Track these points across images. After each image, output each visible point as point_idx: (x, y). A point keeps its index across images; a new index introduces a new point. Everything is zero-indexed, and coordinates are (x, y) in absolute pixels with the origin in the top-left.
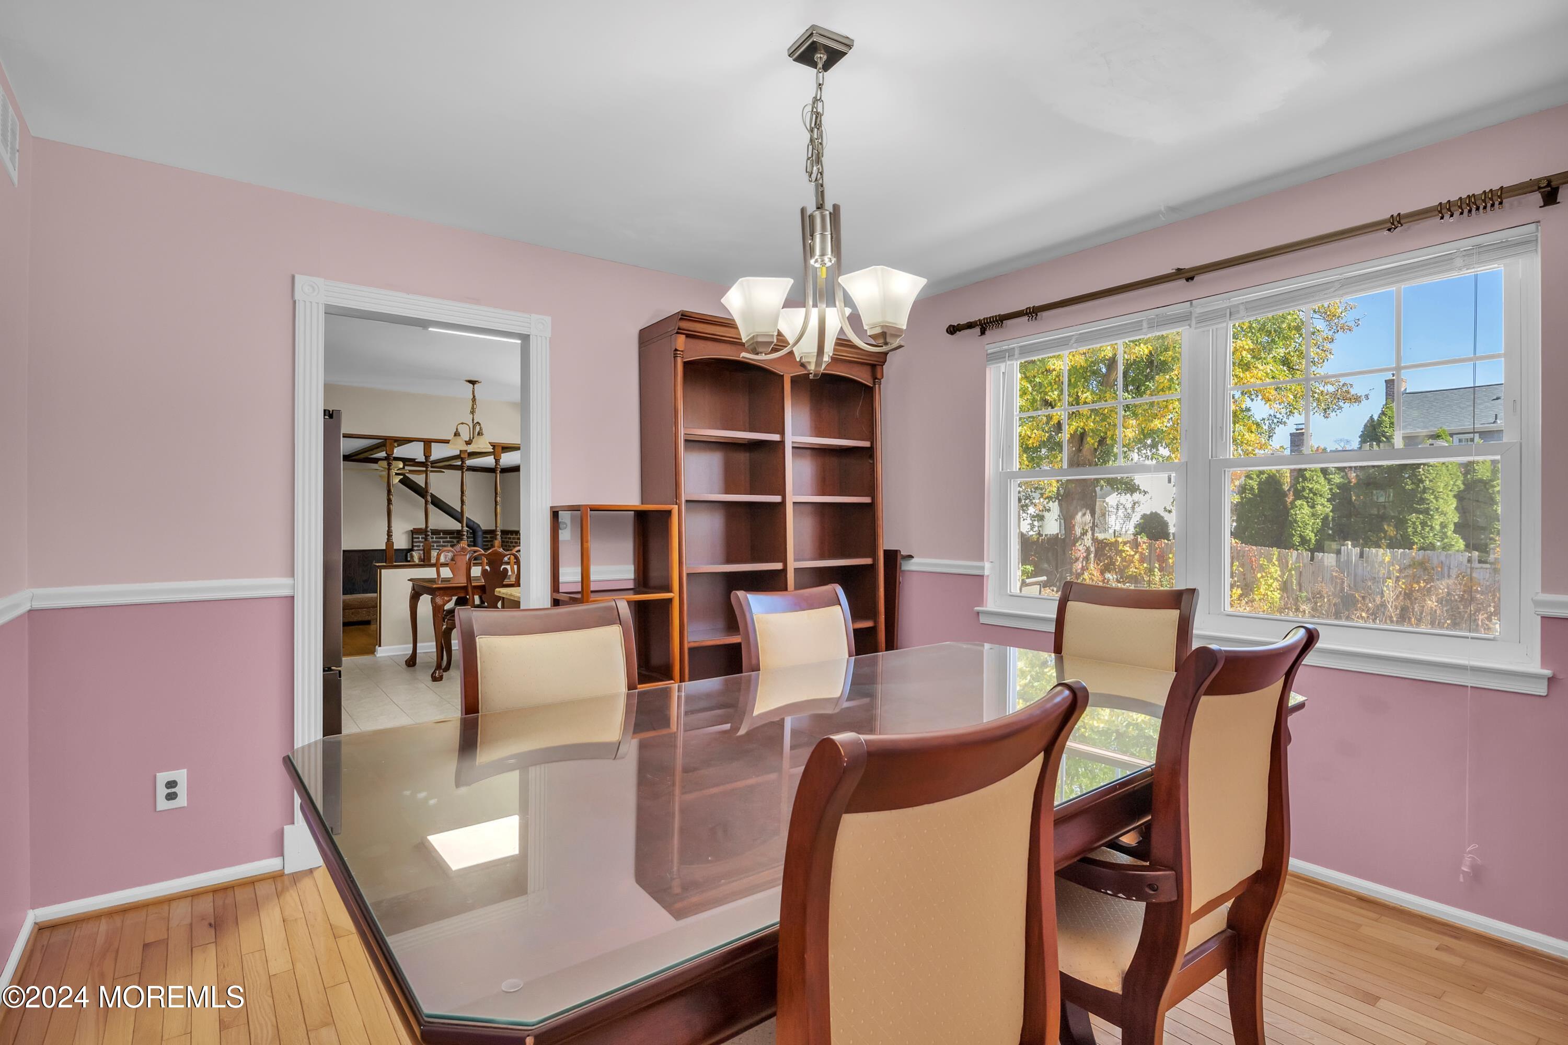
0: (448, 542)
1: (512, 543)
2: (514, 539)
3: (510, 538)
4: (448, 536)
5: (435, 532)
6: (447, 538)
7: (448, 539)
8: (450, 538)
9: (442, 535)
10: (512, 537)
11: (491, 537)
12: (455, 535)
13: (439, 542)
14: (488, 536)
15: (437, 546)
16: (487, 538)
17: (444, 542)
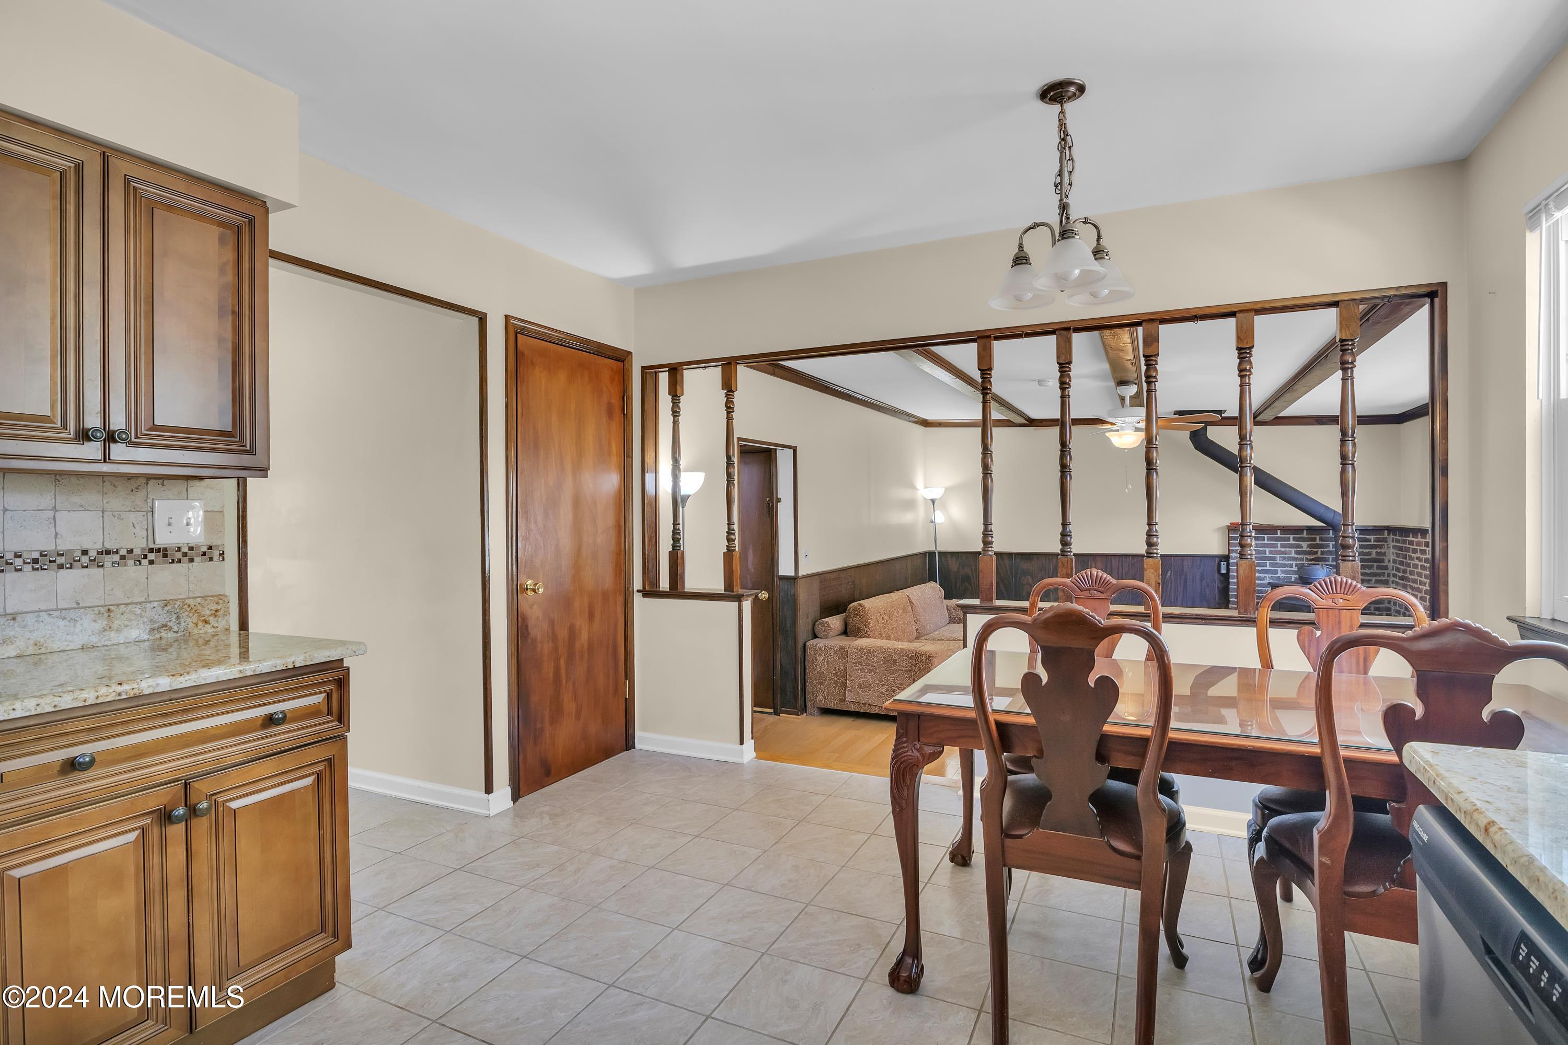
0: (1291, 546)
1: (1415, 551)
2: (1419, 544)
3: (1411, 543)
4: (1291, 537)
5: (1262, 530)
6: (1288, 539)
7: (1291, 542)
8: (1294, 539)
9: (1279, 535)
10: (1416, 540)
11: (1376, 540)
12: (1305, 535)
13: (1275, 546)
14: (1372, 537)
15: (1271, 552)
16: (1370, 540)
17: (1282, 546)
